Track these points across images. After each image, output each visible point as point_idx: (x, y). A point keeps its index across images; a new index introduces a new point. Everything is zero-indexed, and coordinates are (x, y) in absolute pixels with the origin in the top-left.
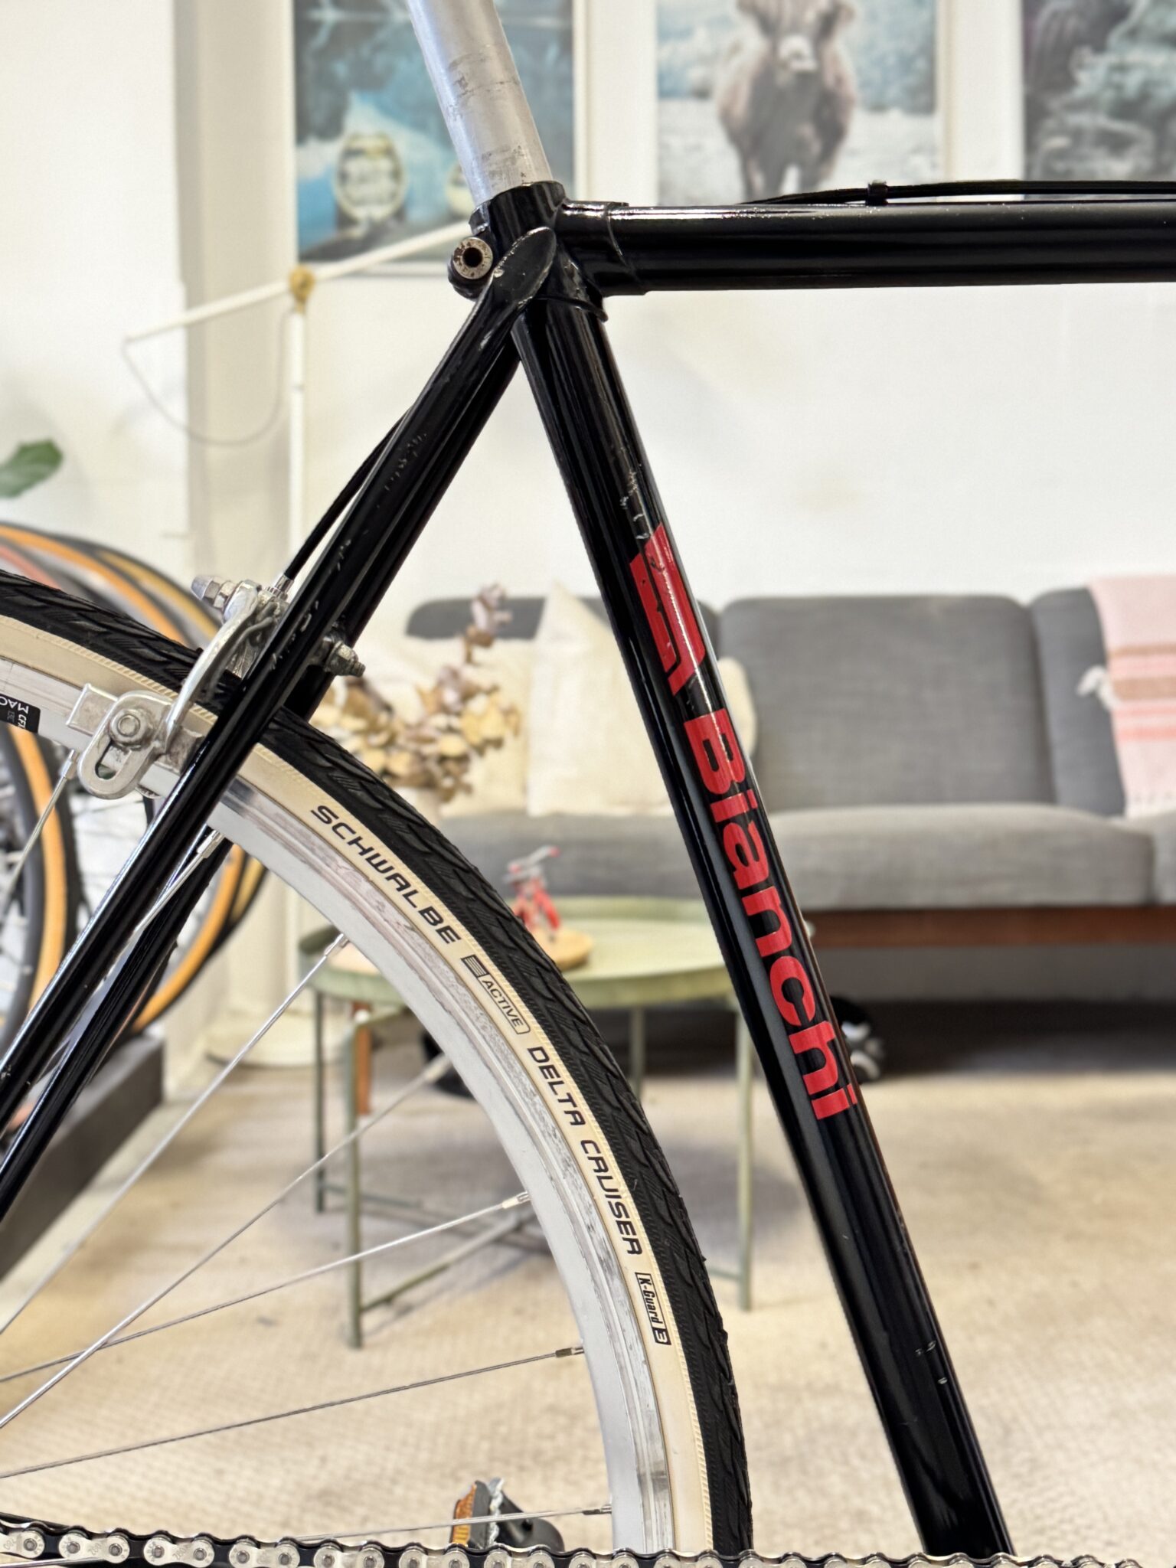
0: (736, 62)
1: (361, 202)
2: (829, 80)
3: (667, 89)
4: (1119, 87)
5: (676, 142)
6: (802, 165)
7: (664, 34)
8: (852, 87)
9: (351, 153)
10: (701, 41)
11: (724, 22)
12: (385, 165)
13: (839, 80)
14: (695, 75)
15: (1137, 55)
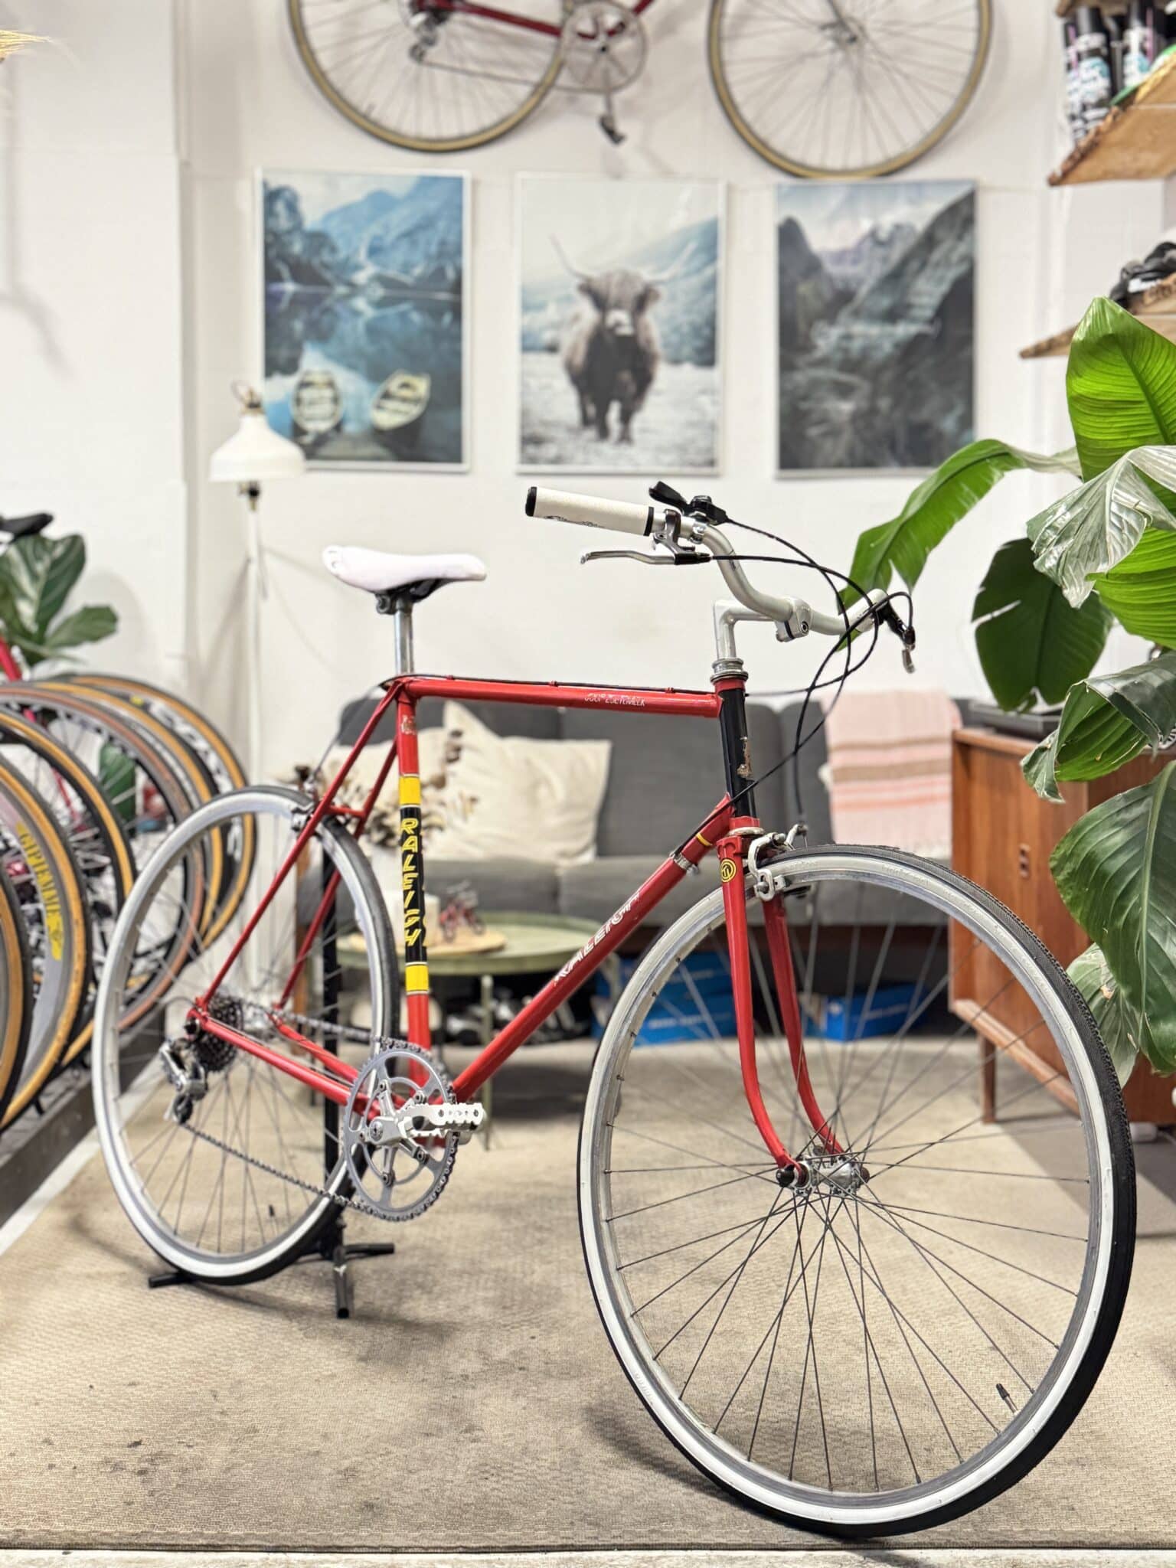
0: (576, 328)
1: (310, 419)
2: (642, 341)
3: (528, 345)
4: (846, 351)
5: (533, 383)
6: (621, 399)
7: (526, 307)
8: (658, 346)
9: (304, 385)
10: (552, 313)
11: (568, 299)
12: (328, 393)
13: (649, 341)
14: (547, 336)
15: (859, 328)
